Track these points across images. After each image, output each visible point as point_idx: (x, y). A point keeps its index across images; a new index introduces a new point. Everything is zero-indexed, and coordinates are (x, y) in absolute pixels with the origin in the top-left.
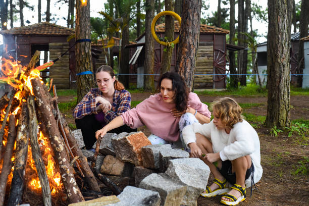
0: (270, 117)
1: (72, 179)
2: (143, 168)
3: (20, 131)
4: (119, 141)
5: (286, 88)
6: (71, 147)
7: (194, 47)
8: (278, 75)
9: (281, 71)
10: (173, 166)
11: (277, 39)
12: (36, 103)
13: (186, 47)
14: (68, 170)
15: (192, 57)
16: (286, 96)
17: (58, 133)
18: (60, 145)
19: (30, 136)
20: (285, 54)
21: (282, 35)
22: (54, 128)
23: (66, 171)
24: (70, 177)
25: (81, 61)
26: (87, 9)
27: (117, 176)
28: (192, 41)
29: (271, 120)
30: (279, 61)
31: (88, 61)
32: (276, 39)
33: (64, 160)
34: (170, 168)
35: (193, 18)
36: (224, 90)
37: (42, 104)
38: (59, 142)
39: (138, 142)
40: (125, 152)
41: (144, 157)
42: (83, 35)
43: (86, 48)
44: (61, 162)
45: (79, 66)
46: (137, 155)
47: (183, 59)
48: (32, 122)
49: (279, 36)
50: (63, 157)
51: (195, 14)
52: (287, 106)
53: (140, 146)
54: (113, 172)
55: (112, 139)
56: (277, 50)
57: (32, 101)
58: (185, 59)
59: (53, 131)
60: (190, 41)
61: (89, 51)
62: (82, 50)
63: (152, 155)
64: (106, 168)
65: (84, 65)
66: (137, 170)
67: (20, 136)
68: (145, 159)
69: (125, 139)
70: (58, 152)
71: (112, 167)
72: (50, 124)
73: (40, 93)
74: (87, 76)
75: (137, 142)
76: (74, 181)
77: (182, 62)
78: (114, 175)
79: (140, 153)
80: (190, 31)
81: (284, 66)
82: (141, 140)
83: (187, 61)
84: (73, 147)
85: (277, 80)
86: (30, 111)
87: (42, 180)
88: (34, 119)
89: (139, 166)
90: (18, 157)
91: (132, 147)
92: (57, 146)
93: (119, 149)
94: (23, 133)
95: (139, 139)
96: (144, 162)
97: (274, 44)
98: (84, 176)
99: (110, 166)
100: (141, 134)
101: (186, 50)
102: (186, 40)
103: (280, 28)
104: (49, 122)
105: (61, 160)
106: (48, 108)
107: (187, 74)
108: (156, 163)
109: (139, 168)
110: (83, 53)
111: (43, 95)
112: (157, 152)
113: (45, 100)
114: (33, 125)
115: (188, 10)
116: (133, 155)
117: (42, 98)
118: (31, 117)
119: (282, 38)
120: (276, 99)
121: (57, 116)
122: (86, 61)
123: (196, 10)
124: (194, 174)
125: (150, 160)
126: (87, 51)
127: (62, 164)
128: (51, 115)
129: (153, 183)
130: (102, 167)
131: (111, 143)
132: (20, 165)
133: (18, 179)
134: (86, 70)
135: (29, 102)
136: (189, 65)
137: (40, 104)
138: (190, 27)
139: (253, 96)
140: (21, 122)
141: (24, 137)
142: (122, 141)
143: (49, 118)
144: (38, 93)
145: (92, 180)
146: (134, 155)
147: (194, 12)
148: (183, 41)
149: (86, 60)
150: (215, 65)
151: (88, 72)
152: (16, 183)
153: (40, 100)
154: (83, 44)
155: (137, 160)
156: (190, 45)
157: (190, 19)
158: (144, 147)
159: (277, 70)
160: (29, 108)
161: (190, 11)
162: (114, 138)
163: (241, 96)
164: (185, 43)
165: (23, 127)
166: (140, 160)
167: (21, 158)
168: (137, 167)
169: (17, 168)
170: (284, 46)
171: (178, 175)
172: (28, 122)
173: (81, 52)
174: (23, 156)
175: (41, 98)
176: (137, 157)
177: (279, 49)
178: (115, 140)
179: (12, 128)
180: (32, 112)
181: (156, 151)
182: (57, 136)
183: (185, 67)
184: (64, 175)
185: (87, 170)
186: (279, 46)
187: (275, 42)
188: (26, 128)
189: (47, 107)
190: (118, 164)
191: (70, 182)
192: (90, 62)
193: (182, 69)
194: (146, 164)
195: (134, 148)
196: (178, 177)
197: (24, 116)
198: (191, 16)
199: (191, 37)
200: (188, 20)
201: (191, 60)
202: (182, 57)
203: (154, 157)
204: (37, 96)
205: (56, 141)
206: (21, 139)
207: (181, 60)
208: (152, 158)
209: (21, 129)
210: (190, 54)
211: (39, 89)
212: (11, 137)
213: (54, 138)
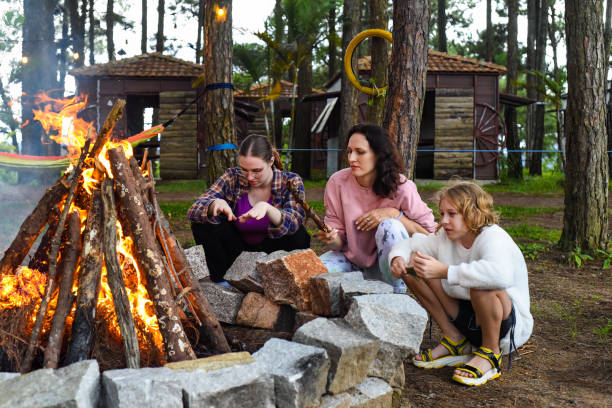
0: (570, 231)
1: (177, 325)
2: (311, 315)
3: (88, 240)
4: (271, 265)
5: (600, 175)
6: (177, 271)
7: (415, 95)
8: (584, 149)
9: (589, 142)
10: (357, 306)
11: (583, 80)
12: (117, 193)
13: (402, 96)
14: (170, 309)
15: (412, 113)
16: (601, 191)
17: (154, 245)
18: (156, 266)
19: (104, 249)
20: (597, 110)
21: (593, 74)
22: (146, 236)
23: (167, 310)
24: (173, 322)
25: (214, 125)
26: (227, 26)
27: (266, 329)
28: (413, 84)
29: (571, 236)
30: (587, 122)
31: (227, 124)
32: (580, 80)
33: (164, 292)
34: (353, 310)
35: (414, 41)
36: (495, 182)
37: (126, 193)
38: (155, 261)
39: (304, 267)
40: (280, 287)
41: (314, 294)
42: (220, 76)
43: (224, 100)
44: (157, 296)
45: (210, 134)
46: (302, 291)
47: (395, 119)
48: (109, 225)
49: (587, 75)
50: (161, 287)
51: (418, 34)
52: (602, 210)
53: (307, 274)
54: (260, 323)
55: (257, 263)
56: (583, 103)
57: (109, 189)
58: (399, 117)
59: (145, 241)
60: (409, 84)
61: (229, 106)
62: (217, 104)
63: (327, 291)
64: (247, 317)
65: (221, 132)
66: (301, 319)
67: (88, 249)
68: (315, 298)
69: (280, 261)
70: (154, 278)
71: (258, 314)
72: (139, 229)
73: (124, 176)
74: (225, 152)
75: (301, 268)
76: (180, 330)
77: (393, 124)
78: (260, 328)
79: (306, 288)
80: (409, 65)
81: (596, 133)
82: (308, 265)
83: (402, 122)
84: (182, 272)
85: (583, 159)
86: (106, 206)
87: (125, 325)
88: (112, 218)
89: (304, 311)
90: (83, 284)
91: (292, 277)
92: (152, 267)
93: (269, 280)
94: (94, 243)
95: (305, 261)
96: (313, 303)
97: (577, 91)
98: (201, 324)
99: (255, 311)
100: (311, 254)
101: (401, 101)
102: (400, 83)
103: (589, 59)
104: (138, 225)
105: (158, 292)
106: (137, 199)
107: (402, 146)
108: (334, 304)
109: (305, 314)
110: (218, 110)
111: (128, 178)
112: (336, 286)
113: (132, 187)
114: (110, 230)
115: (403, 27)
116: (294, 292)
117: (128, 183)
118: (106, 216)
119: (592, 78)
120: (581, 196)
121: (154, 215)
122: (223, 125)
123: (420, 26)
124: (397, 321)
125: (324, 299)
126: (225, 106)
127: (161, 300)
128: (141, 213)
129: (317, 333)
130: (240, 313)
131: (256, 269)
132: (87, 300)
133: (84, 324)
134: (224, 141)
135: (105, 189)
136: (406, 130)
137: (123, 194)
138: (409, 59)
139: (550, 193)
140: (91, 224)
141: (94, 251)
142: (275, 267)
143: (138, 217)
144: (120, 174)
145: (216, 333)
146: (297, 291)
147: (417, 29)
148: (396, 84)
149: (223, 123)
150: (478, 133)
151: (227, 146)
152: (79, 330)
153: (123, 186)
154: (218, 92)
155: (302, 300)
156: (409, 92)
157: (408, 44)
158: (313, 277)
159: (583, 140)
160: (105, 200)
161: (408, 28)
162: (260, 261)
163: (526, 194)
164: (399, 87)
165: (93, 234)
166: (306, 300)
167: (89, 287)
168: (301, 313)
169: (82, 305)
170: (595, 94)
171: (366, 322)
172: (102, 225)
173: (214, 108)
174: (92, 284)
175: (124, 182)
176: (301, 295)
177: (586, 100)
178: (262, 264)
179: (74, 236)
180: (110, 206)
181: (334, 283)
182: (151, 250)
183: (400, 134)
184: (163, 317)
185: (207, 314)
186: (587, 94)
187: (580, 87)
188: (98, 235)
189: (135, 198)
190: (270, 309)
191: (174, 330)
192: (231, 126)
194: (316, 307)
195: (296, 279)
196: (365, 325)
197: (95, 215)
198: (410, 37)
199: (410, 78)
200: (404, 45)
201: (411, 120)
202: (394, 114)
203: (331, 295)
204: (119, 180)
205: (150, 259)
206: (89, 255)
207: (392, 120)
208: (327, 295)
209: (89, 236)
210: (409, 109)
211: (122, 167)
212: (73, 250)
213: (147, 252)
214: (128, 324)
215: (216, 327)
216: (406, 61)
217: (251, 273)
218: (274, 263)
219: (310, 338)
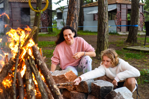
0: (99, 51)
3: (29, 84)
5: (107, 35)
8: (103, 29)
9: (105, 27)
11: (103, 9)
13: (74, 16)
16: (107, 40)
18: (58, 91)
20: (107, 18)
21: (106, 8)
28: (77, 13)
29: (99, 52)
30: (104, 21)
32: (102, 10)
36: (47, 33)
37: (41, 63)
38: (57, 89)
47: (72, 23)
48: (38, 77)
49: (104, 8)
52: (108, 44)
53: (72, 79)
56: (103, 16)
57: (33, 62)
58: (73, 23)
59: (52, 81)
60: (76, 13)
66: (72, 94)
67: (30, 87)
69: (63, 75)
70: (58, 96)
73: (39, 56)
75: (70, 77)
77: (71, 25)
80: (76, 7)
81: (106, 24)
83: (74, 24)
85: (103, 31)
86: (34, 69)
91: (68, 80)
94: (32, 84)
96: (77, 89)
97: (102, 12)
101: (74, 18)
102: (73, 12)
103: (105, 4)
104: (48, 76)
108: (89, 89)
109: (74, 92)
111: (41, 57)
113: (43, 61)
114: (40, 79)
118: (36, 73)
119: (106, 9)
120: (103, 41)
137: (40, 64)
138: (76, 5)
140: (28, 77)
141: (33, 88)
143: (47, 72)
144: (38, 56)
150: (42, 20)
153: (40, 60)
156: (76, 15)
159: (103, 26)
160: (33, 66)
164: (73, 13)
170: (106, 13)
177: (104, 15)
182: (55, 84)
186: (104, 13)
187: (102, 11)
189: (45, 65)
197: (29, 73)
199: (76, 11)
201: (76, 24)
204: (38, 58)
205: (55, 88)
206: (31, 89)
207: (71, 23)
208: (86, 86)
209: (29, 82)
210: (76, 20)
211: (38, 53)
212: (22, 88)
213: (53, 86)
216: (75, 5)
218: (60, 76)
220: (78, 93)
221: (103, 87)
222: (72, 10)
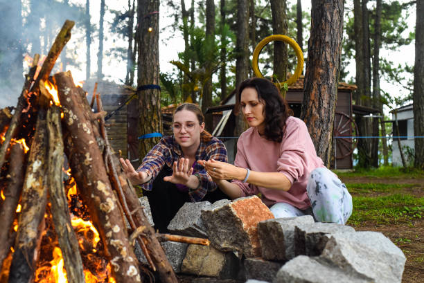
1: (132, 267)
2: (261, 261)
3: (31, 172)
4: (216, 212)
6: (130, 210)
7: (334, 65)
10: (335, 244)
12: (64, 122)
13: (321, 67)
14: (125, 249)
15: (331, 82)
17: (106, 177)
18: (108, 200)
19: (49, 180)
22: (97, 167)
23: (120, 250)
24: (128, 264)
25: (145, 118)
26: (155, 41)
27: (212, 277)
28: (331, 56)
31: (155, 117)
33: (117, 229)
34: (330, 248)
35: (332, 18)
36: (351, 171)
37: (75, 120)
38: (107, 194)
39: (252, 213)
40: (225, 234)
41: (263, 239)
42: (149, 79)
43: (153, 98)
44: (109, 234)
45: (142, 126)
46: (250, 237)
47: (315, 87)
48: (54, 154)
50: (113, 224)
51: (335, 11)
53: (255, 220)
54: (205, 271)
55: (202, 211)
57: (55, 116)
58: (319, 85)
59: (96, 172)
60: (328, 56)
61: (157, 103)
62: (147, 101)
63: (280, 234)
64: (192, 265)
65: (150, 124)
66: (250, 265)
67: (31, 181)
68: (265, 243)
69: (227, 208)
70: (105, 213)
71: (202, 262)
72: (89, 159)
73: (72, 101)
74: (154, 139)
75: (249, 214)
76: (136, 272)
77: (314, 92)
78: (205, 276)
79: (255, 233)
80: (328, 39)
82: (255, 211)
83: (323, 90)
84: (134, 211)
86: (52, 134)
87: (71, 268)
88: (57, 148)
89: (253, 257)
90: (25, 221)
91: (240, 223)
92: (103, 200)
93: (214, 228)
94: (37, 175)
95: (252, 207)
96: (263, 249)
98: (155, 269)
99: (199, 259)
100: (256, 200)
101: (321, 71)
102: (320, 55)
104: (88, 155)
105: (110, 229)
106: (87, 128)
107: (323, 111)
108: (289, 248)
109: (254, 260)
110: (148, 106)
111: (77, 104)
112: (288, 229)
113: (81, 113)
114: (56, 160)
115: (322, 5)
116: (241, 238)
117: (76, 109)
118: (52, 145)
121: (105, 148)
122: (152, 118)
123: (336, 4)
124: (380, 260)
125: (277, 242)
126: (154, 103)
127: (113, 238)
128: (91, 142)
129: (304, 273)
130: (185, 261)
131: (201, 217)
132: (28, 239)
133: (23, 267)
134: (152, 130)
135: (51, 117)
136: (326, 96)
137: (71, 121)
138: (327, 33)
140: (34, 155)
141: (38, 184)
142: (222, 213)
143: (88, 146)
144: (68, 100)
145: (170, 279)
146: (244, 237)
147: (334, 7)
148: (316, 57)
149: (152, 116)
150: (337, 134)
151: (155, 134)
152: (18, 275)
153: (71, 112)
154: (148, 92)
155: (250, 247)
156: (327, 63)
157: (326, 20)
158: (263, 221)
160: (50, 128)
161: (326, 6)
162: (206, 209)
164: (319, 59)
165: (36, 165)
166: (254, 246)
167: (30, 225)
168: (250, 259)
169: (21, 245)
171: (350, 261)
172: (46, 156)
173: (145, 105)
174: (34, 221)
175: (72, 108)
176: (249, 241)
178: (208, 212)
179: (15, 169)
180: (56, 136)
181: (289, 226)
182: (102, 181)
183: (320, 100)
184: (117, 258)
185: (160, 259)
188: (43, 167)
189: (85, 125)
190: (214, 256)
191: (128, 273)
192: (158, 119)
193: (314, 103)
194: (267, 252)
195: (244, 225)
196: (350, 265)
197: (39, 145)
198: (328, 14)
199: (328, 50)
200: (323, 21)
201: (330, 88)
202: (315, 82)
203: (285, 239)
204: (66, 106)
205: (101, 192)
206: (31, 188)
207: (313, 88)
208: (280, 239)
209: (32, 167)
210: (328, 78)
211: (70, 92)
212: (13, 184)
213: (97, 184)
214: (75, 266)
215: (169, 273)
216: (325, 35)
217: (197, 221)
218: (221, 210)
219: (298, 279)
220: (263, 263)
221: (313, 234)
222: (315, 48)
